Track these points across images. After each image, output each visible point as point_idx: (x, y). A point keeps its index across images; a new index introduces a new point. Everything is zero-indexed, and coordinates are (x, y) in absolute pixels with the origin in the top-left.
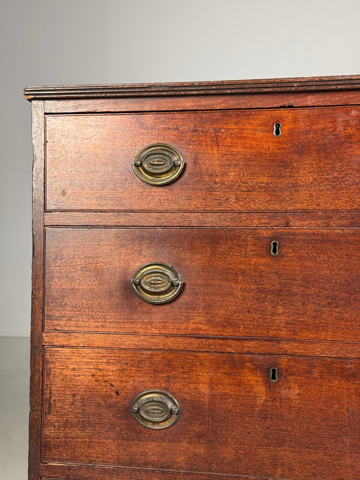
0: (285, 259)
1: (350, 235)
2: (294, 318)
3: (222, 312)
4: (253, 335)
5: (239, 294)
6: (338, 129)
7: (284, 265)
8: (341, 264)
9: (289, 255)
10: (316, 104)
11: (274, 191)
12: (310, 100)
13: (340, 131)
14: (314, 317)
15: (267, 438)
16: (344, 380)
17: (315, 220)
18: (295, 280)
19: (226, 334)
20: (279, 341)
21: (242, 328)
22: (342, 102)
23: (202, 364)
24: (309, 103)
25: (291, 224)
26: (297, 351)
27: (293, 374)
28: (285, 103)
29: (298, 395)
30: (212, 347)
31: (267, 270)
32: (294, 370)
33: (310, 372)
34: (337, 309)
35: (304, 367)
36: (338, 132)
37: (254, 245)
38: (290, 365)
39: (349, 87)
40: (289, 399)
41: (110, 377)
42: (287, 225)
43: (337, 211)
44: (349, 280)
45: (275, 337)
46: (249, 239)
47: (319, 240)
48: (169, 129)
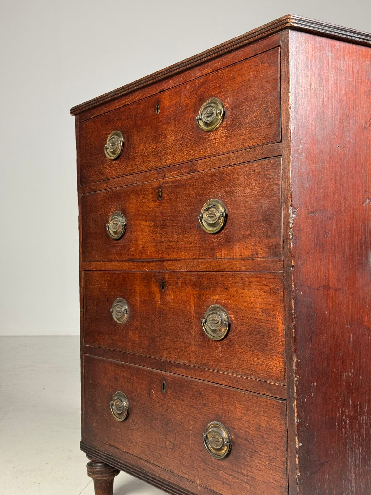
0: (165, 201)
1: (190, 179)
2: (169, 244)
3: (141, 243)
4: (153, 257)
5: (147, 229)
6: (182, 102)
7: (164, 207)
8: (187, 201)
9: (166, 198)
10: (173, 86)
11: (158, 153)
12: (171, 83)
13: (183, 102)
14: (176, 242)
15: (161, 331)
16: (191, 288)
17: (175, 171)
18: (168, 216)
19: (142, 258)
20: (163, 262)
21: (148, 254)
22: (183, 81)
23: (136, 280)
24: (170, 86)
25: (166, 175)
26: (170, 268)
27: (170, 285)
28: (161, 88)
29: (173, 300)
30: (139, 268)
31: (157, 210)
32: (171, 282)
33: (177, 283)
34: (186, 236)
35: (175, 279)
36: (181, 104)
37: (152, 193)
38: (169, 278)
39: (181, 69)
40: (169, 302)
41: (105, 290)
42: (165, 177)
43: (183, 163)
44: (190, 213)
45: (161, 258)
46: (150, 190)
47: (177, 185)
48: (118, 120)
